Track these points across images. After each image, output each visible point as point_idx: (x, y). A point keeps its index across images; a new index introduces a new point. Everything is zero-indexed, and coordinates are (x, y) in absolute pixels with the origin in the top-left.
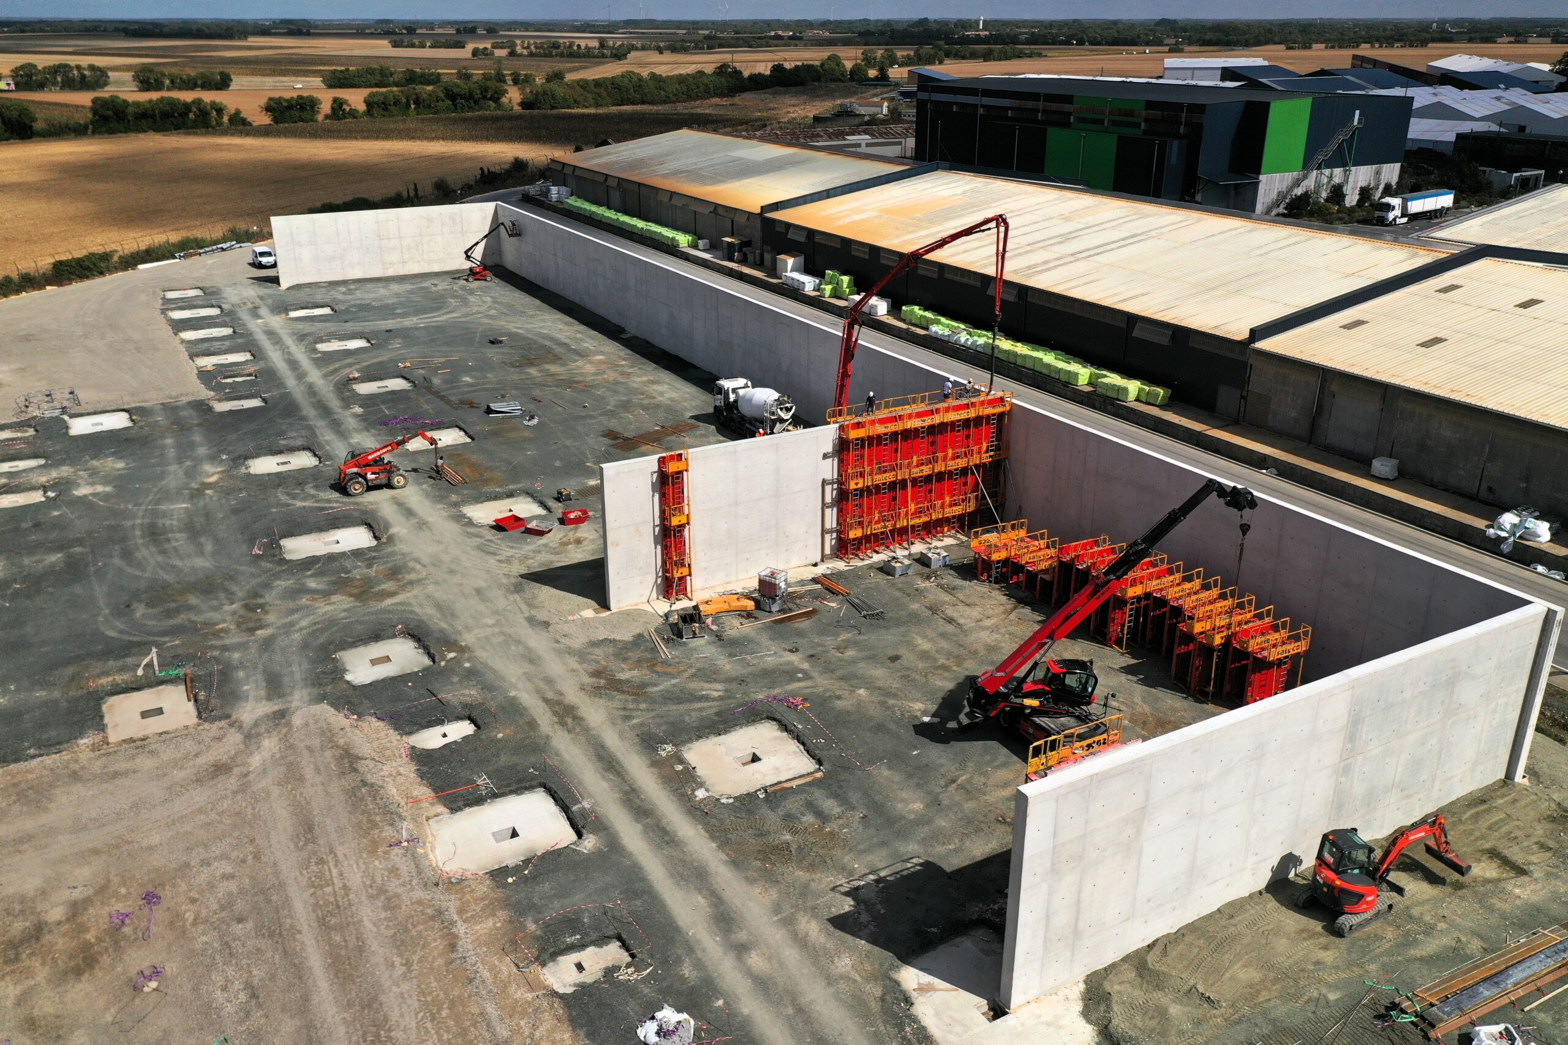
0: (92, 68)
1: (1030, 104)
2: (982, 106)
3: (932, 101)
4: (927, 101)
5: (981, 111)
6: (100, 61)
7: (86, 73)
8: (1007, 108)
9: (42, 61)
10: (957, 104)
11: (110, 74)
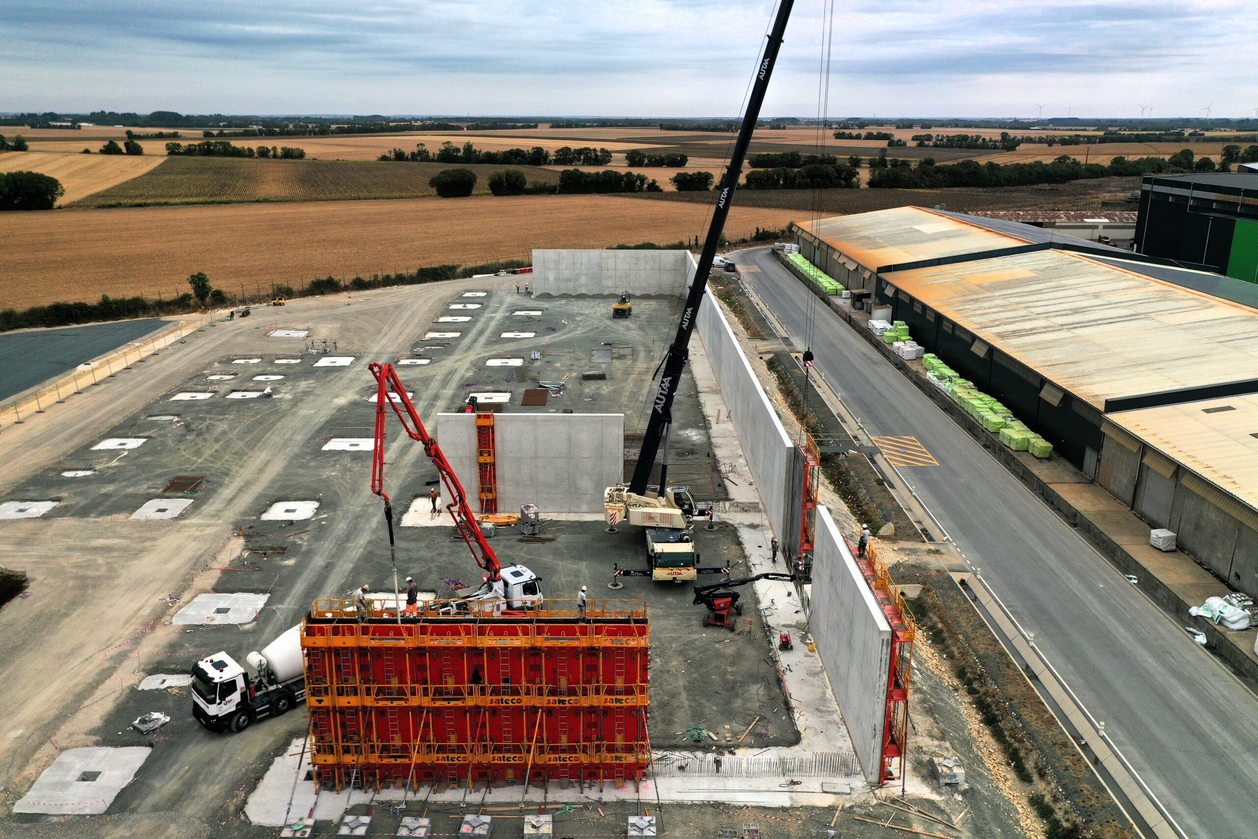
0: (602, 150)
1: (1232, 198)
2: (1192, 198)
3: (1153, 192)
4: (1148, 192)
5: (1191, 202)
6: (608, 146)
7: (599, 153)
8: (1213, 201)
9: (574, 145)
10: (1173, 195)
11: (613, 154)
